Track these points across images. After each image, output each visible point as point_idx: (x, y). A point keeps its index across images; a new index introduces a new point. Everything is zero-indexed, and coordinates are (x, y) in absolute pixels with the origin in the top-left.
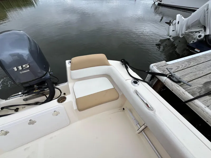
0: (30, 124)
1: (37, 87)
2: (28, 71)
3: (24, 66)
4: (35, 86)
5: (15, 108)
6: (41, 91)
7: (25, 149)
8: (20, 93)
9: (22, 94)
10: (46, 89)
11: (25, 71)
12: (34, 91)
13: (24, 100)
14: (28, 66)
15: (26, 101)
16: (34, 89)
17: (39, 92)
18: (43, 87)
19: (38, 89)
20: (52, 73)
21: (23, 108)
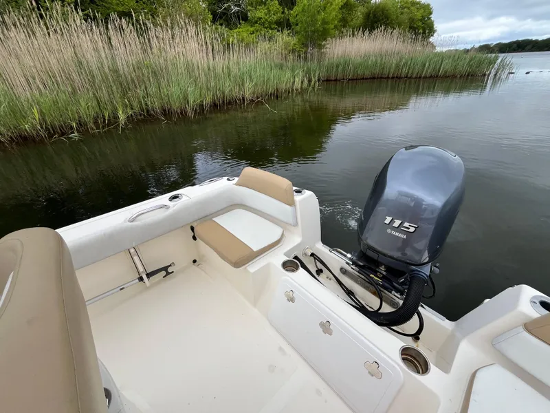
0: (322, 325)
1: (385, 273)
2: (402, 236)
3: (406, 224)
4: (382, 268)
5: (320, 266)
6: (383, 286)
7: (281, 349)
8: (349, 256)
9: (350, 259)
10: (396, 294)
11: (397, 234)
12: (372, 275)
13: (341, 269)
14: (412, 230)
15: (341, 274)
16: (375, 273)
17: (379, 284)
18: (395, 284)
19: (383, 278)
20: (437, 269)
21: (327, 277)
